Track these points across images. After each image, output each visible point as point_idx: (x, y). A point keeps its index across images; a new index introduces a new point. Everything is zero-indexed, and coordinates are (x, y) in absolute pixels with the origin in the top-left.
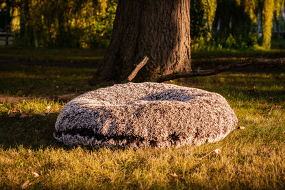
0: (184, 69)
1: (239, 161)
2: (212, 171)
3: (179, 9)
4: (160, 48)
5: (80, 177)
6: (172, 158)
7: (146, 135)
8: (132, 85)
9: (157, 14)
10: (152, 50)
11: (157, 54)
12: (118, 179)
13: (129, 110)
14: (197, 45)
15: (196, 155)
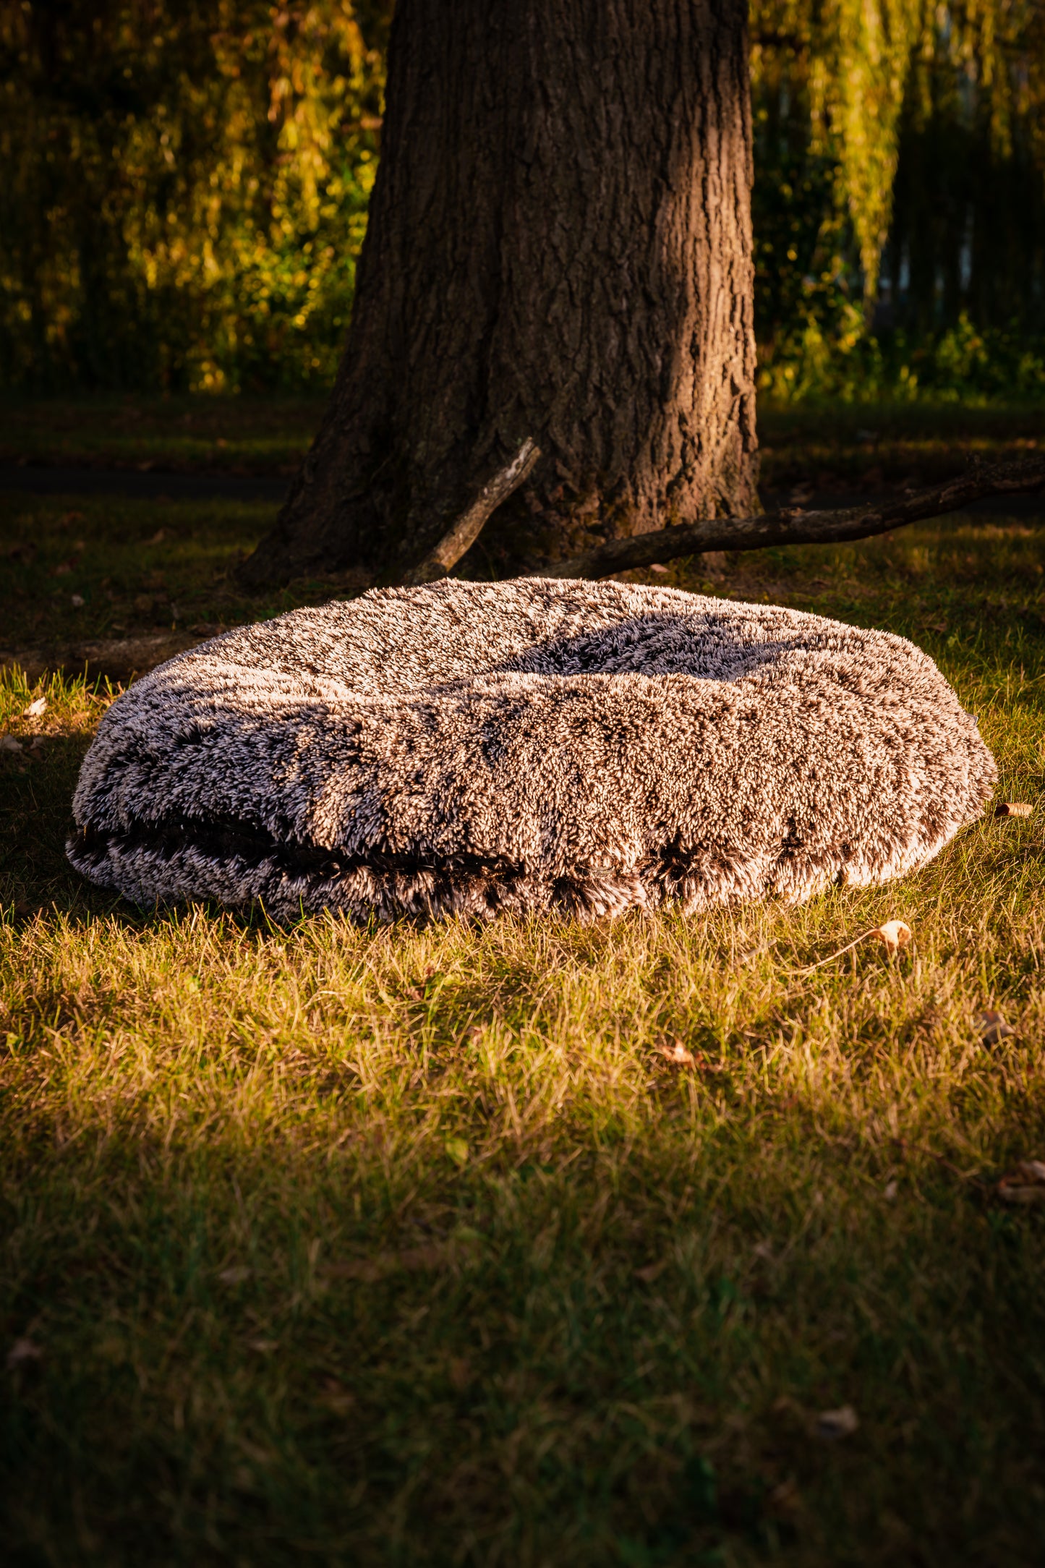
0: (724, 505)
1: (1003, 983)
2: (864, 1036)
3: (696, 191)
4: (599, 392)
5: (204, 1063)
6: (666, 965)
7: (534, 850)
8: (458, 591)
9: (583, 214)
10: (557, 408)
11: (585, 427)
12: (393, 1072)
13: (445, 724)
14: (789, 373)
15: (784, 949)
